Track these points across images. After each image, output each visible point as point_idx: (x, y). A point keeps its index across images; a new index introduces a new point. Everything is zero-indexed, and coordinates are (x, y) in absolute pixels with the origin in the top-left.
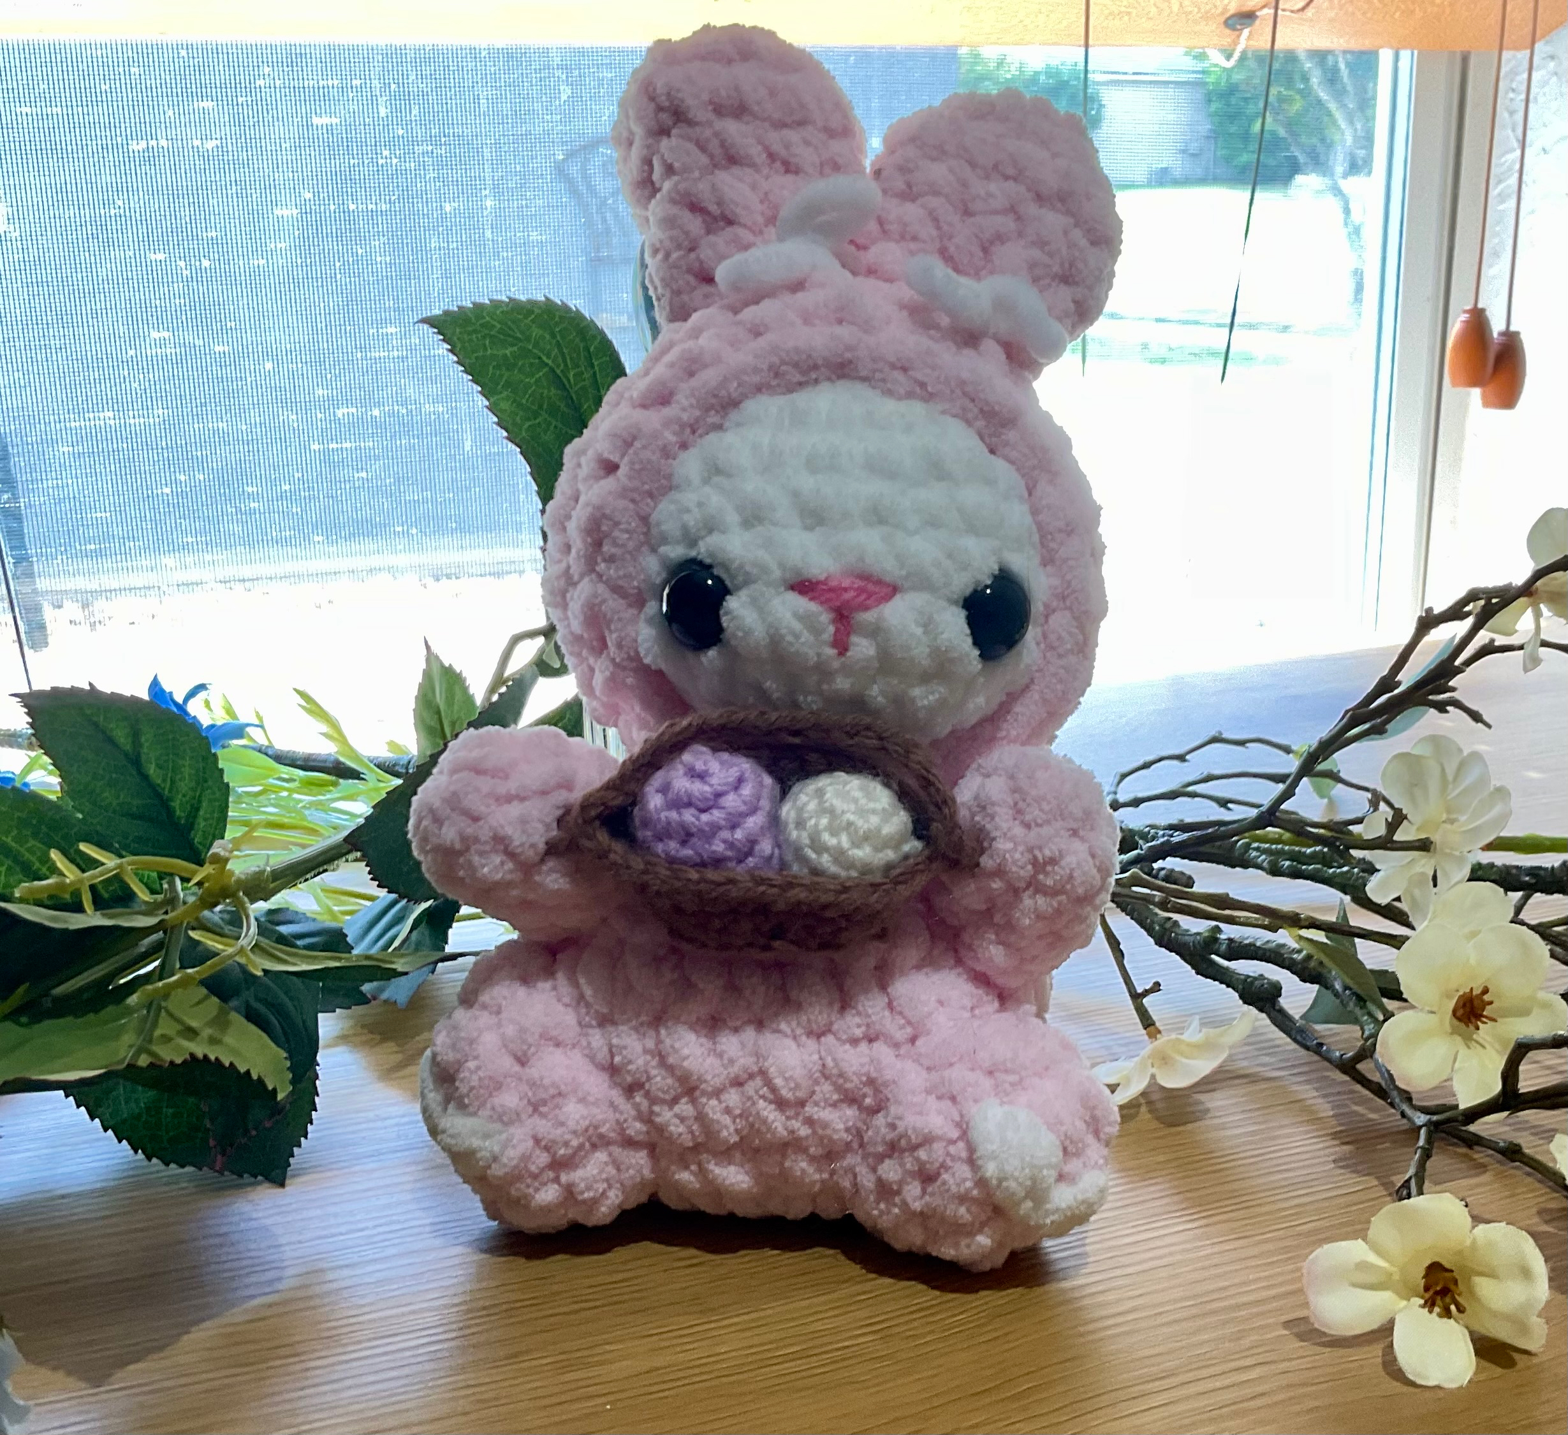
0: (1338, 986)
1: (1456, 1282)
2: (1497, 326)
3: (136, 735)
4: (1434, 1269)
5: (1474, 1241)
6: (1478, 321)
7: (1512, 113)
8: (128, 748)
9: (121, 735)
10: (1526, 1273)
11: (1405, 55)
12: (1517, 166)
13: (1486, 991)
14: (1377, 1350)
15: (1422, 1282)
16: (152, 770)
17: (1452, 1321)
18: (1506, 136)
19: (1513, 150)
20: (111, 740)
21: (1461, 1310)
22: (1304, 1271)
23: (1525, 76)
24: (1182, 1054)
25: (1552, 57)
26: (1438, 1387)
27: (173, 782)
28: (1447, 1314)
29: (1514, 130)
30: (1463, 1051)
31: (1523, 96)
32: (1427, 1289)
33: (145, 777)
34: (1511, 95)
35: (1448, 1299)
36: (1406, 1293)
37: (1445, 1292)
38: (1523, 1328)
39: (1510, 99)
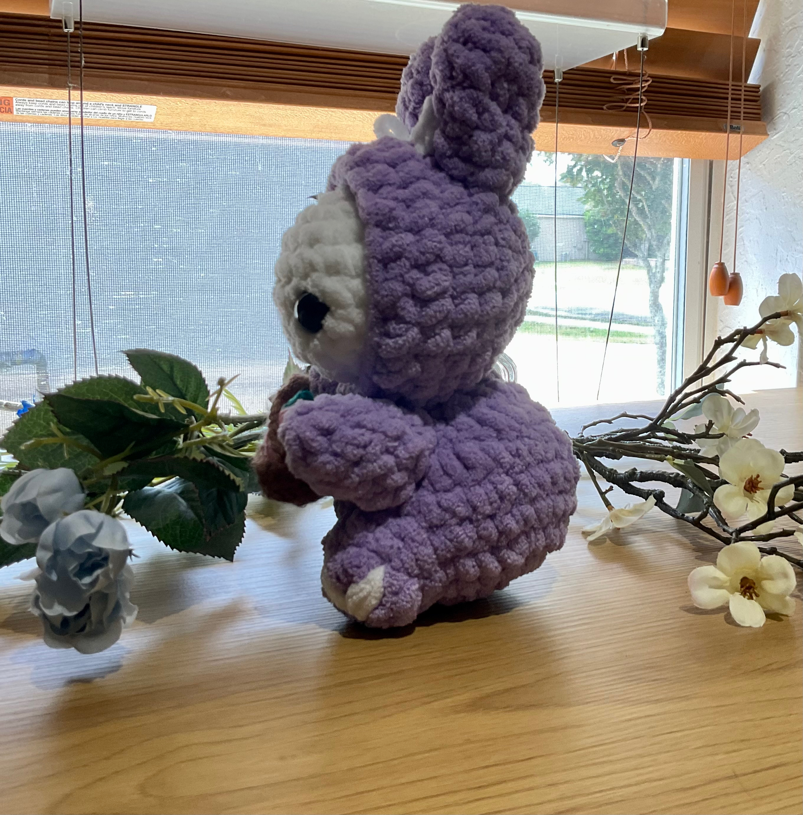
0: (691, 486)
1: (754, 584)
2: (730, 271)
3: (172, 368)
4: (744, 580)
5: (762, 565)
6: (722, 269)
7: (731, 186)
8: (169, 372)
9: (166, 367)
10: (785, 576)
11: (686, 160)
12: (735, 208)
13: (758, 476)
14: (722, 615)
15: (739, 586)
16: (178, 382)
17: (753, 601)
18: (730, 196)
19: (733, 202)
20: (161, 369)
21: (757, 596)
22: (689, 580)
23: (738, 170)
24: (624, 515)
25: (748, 163)
26: (750, 627)
27: (187, 388)
28: (751, 598)
29: (733, 193)
30: (750, 503)
31: (737, 179)
32: (742, 587)
33: (175, 385)
34: (731, 179)
35: (751, 591)
36: (733, 591)
37: (749, 588)
38: (785, 604)
39: (732, 180)
